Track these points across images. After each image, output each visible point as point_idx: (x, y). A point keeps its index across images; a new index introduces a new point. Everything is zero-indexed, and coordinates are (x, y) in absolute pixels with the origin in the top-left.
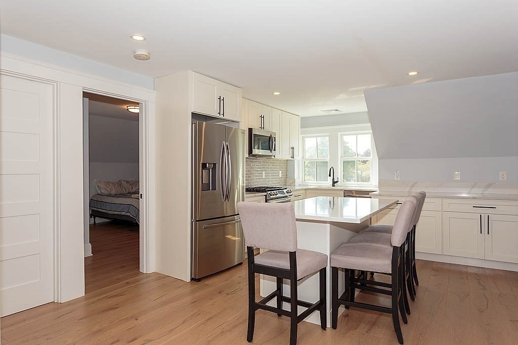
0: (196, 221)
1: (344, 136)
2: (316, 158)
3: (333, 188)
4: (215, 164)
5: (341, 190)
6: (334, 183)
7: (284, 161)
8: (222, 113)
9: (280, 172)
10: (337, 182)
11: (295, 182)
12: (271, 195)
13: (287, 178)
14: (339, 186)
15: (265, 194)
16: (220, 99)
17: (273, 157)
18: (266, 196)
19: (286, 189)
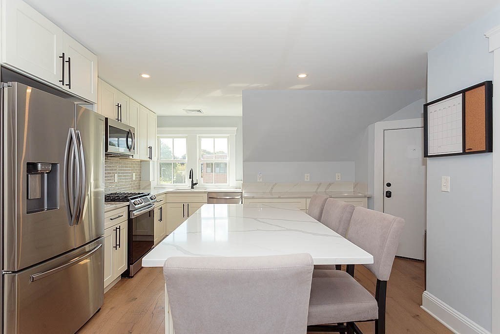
0: (13, 272)
1: (202, 139)
2: (173, 159)
3: (193, 190)
4: (54, 165)
5: (205, 192)
6: (193, 185)
7: (138, 162)
8: (66, 82)
9: (134, 174)
10: (196, 184)
11: (150, 184)
12: (135, 205)
13: (140, 180)
14: (198, 188)
15: (128, 203)
16: (63, 57)
17: (131, 157)
18: (129, 206)
19: (149, 194)
